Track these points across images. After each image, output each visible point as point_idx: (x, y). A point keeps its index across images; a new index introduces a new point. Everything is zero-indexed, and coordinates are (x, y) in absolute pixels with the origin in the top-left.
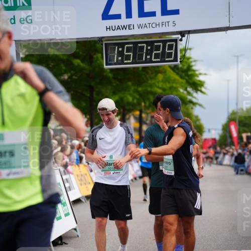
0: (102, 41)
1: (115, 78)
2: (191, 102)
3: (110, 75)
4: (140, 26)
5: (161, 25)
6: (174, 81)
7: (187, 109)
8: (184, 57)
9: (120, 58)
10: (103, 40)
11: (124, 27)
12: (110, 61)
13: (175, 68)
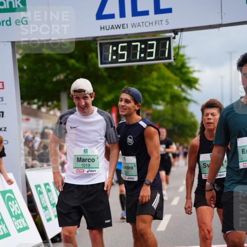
0: (96, 41)
1: (110, 77)
2: (185, 99)
3: (105, 74)
4: (133, 25)
5: (154, 23)
6: (168, 78)
7: (182, 106)
8: (177, 54)
9: (114, 57)
10: (98, 39)
11: (118, 27)
12: (104, 60)
13: (169, 66)
